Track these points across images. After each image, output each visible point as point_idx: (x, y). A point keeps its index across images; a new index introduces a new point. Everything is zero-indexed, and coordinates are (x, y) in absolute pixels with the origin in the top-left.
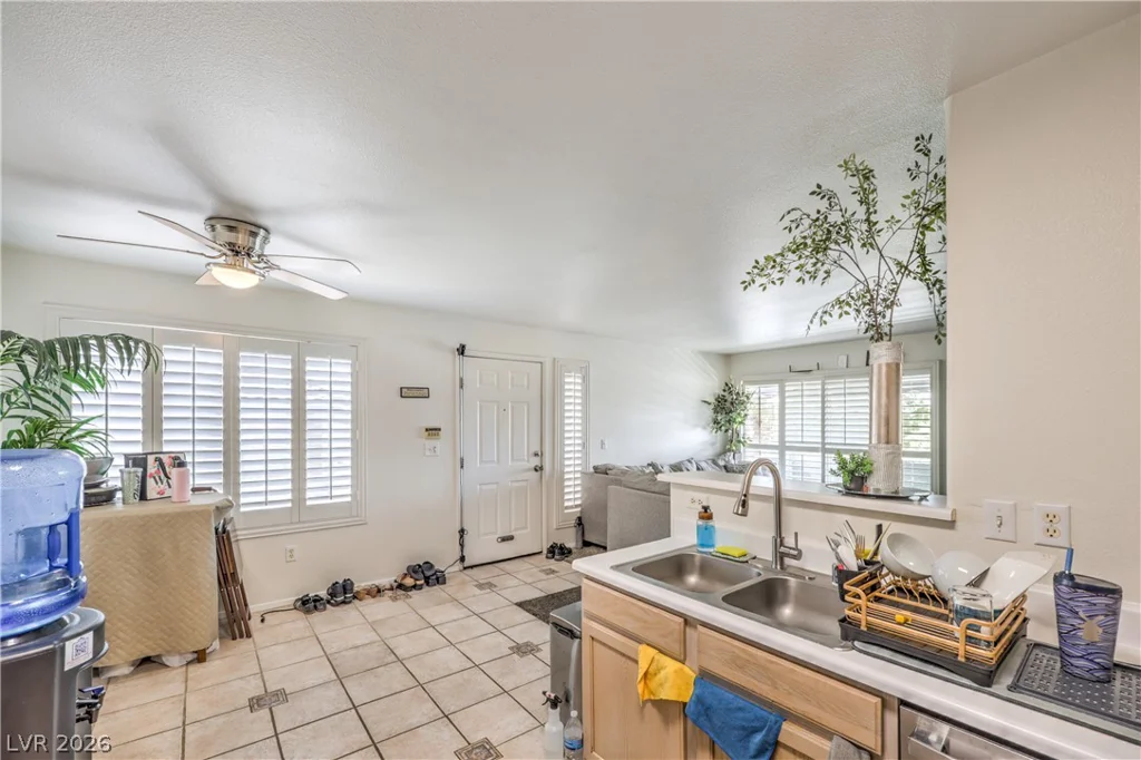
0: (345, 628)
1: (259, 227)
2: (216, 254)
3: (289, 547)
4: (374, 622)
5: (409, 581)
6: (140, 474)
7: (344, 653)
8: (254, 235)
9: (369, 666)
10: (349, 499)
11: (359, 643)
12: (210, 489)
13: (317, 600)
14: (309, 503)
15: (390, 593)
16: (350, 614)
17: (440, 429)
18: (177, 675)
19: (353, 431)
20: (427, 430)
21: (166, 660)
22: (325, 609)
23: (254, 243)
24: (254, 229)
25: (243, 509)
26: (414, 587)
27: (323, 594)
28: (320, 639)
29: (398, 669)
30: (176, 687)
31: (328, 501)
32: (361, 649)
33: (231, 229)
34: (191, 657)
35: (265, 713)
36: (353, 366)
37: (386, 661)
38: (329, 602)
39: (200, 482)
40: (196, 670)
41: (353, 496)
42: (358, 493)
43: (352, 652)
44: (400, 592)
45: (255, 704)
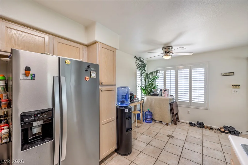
0: (196, 132)
1: (170, 47)
2: (163, 54)
3: (188, 110)
4: (204, 135)
5: (223, 130)
6: (161, 92)
7: (191, 137)
8: (169, 48)
9: (193, 142)
10: (204, 103)
11: (196, 137)
12: (173, 96)
13: (193, 124)
14: (193, 102)
15: (215, 130)
16: (199, 130)
17: (239, 85)
18: (163, 125)
19: (205, 85)
20: (233, 85)
21: (163, 122)
22: (195, 126)
23: (169, 50)
24: (169, 47)
25: (179, 100)
26: (224, 132)
27: (196, 123)
28: (189, 132)
29: (200, 147)
30: (161, 127)
31: (197, 102)
32: (195, 138)
33: (165, 49)
34: (166, 124)
35: (169, 138)
36: (205, 69)
37: (199, 144)
38: (196, 125)
39: (171, 94)
40: (166, 126)
41: (205, 102)
42: (206, 101)
43: (193, 138)
44: (219, 131)
45: (169, 136)
